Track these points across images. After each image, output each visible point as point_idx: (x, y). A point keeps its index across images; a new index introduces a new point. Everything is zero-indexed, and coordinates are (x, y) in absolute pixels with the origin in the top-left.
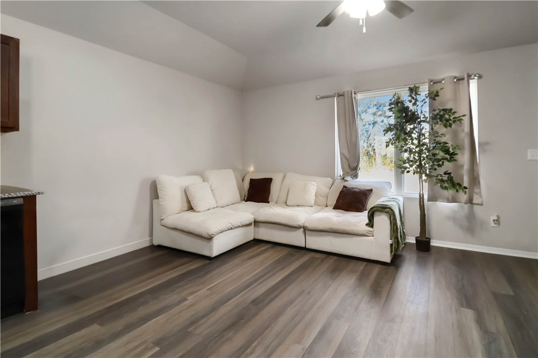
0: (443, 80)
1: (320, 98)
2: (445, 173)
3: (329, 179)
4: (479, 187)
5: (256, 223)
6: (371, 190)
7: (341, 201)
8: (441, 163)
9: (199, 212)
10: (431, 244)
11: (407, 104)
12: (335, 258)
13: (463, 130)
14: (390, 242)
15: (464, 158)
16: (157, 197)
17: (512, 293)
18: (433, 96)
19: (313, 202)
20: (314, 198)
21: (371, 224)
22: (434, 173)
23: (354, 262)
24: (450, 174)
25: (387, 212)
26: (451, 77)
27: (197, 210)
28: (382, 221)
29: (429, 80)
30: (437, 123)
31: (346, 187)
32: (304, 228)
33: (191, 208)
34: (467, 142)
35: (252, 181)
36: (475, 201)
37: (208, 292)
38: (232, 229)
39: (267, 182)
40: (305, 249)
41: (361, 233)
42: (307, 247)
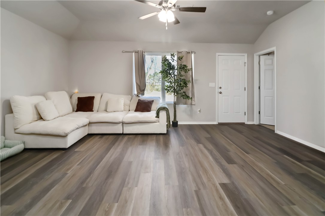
0: (182, 52)
1: (125, 52)
2: (184, 92)
3: (130, 96)
4: (194, 98)
5: (90, 123)
6: (153, 101)
7: (139, 107)
8: (182, 88)
9: (49, 120)
10: (178, 124)
11: (170, 61)
12: (140, 136)
13: (189, 74)
14: (167, 123)
15: (189, 85)
16: (11, 112)
17: (210, 136)
18: (180, 59)
19: (123, 109)
20: (123, 107)
21: (158, 116)
22: (180, 92)
23: (150, 136)
24: (185, 92)
25: (166, 110)
26: (185, 51)
27: (48, 119)
28: (163, 114)
29: (177, 51)
30: (182, 71)
31: (140, 100)
32: (122, 122)
33: (41, 118)
34: (191, 79)
35: (79, 99)
36: (193, 104)
37: (79, 166)
38: (78, 128)
39: (91, 99)
40: (123, 134)
41: (153, 121)
42: (124, 133)
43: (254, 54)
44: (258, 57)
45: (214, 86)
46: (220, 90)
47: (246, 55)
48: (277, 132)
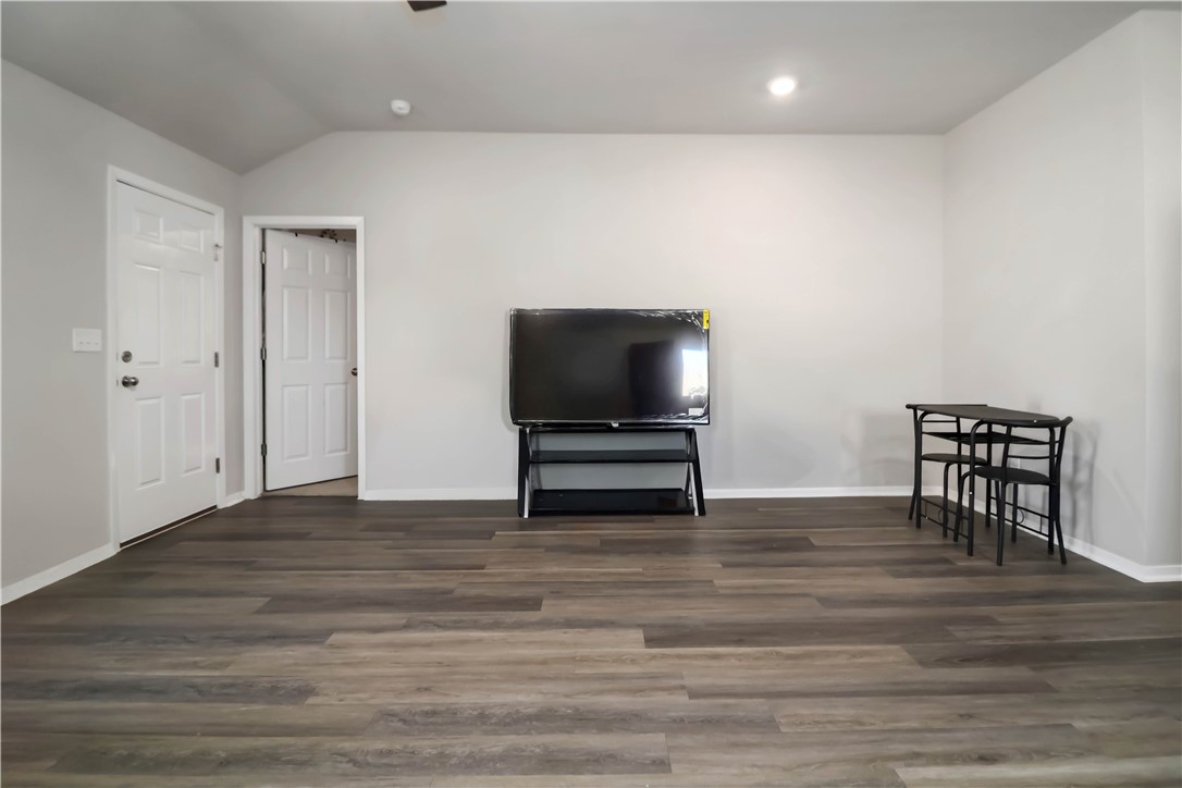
43: (245, 219)
44: (257, 233)
45: (98, 348)
46: (128, 370)
47: (219, 211)
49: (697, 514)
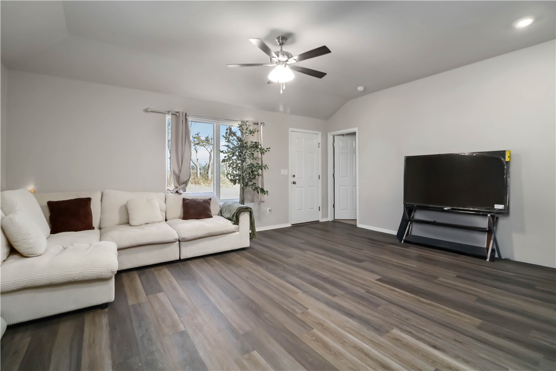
1: (150, 111)
6: (210, 199)
14: (250, 232)
21: (237, 222)
26: (251, 121)
28: (245, 218)
32: (179, 240)
40: (180, 260)
41: (232, 231)
42: (182, 258)
43: (328, 134)
44: (332, 137)
45: (287, 174)
46: (294, 179)
47: (320, 133)
48: (359, 225)
49: (488, 260)
